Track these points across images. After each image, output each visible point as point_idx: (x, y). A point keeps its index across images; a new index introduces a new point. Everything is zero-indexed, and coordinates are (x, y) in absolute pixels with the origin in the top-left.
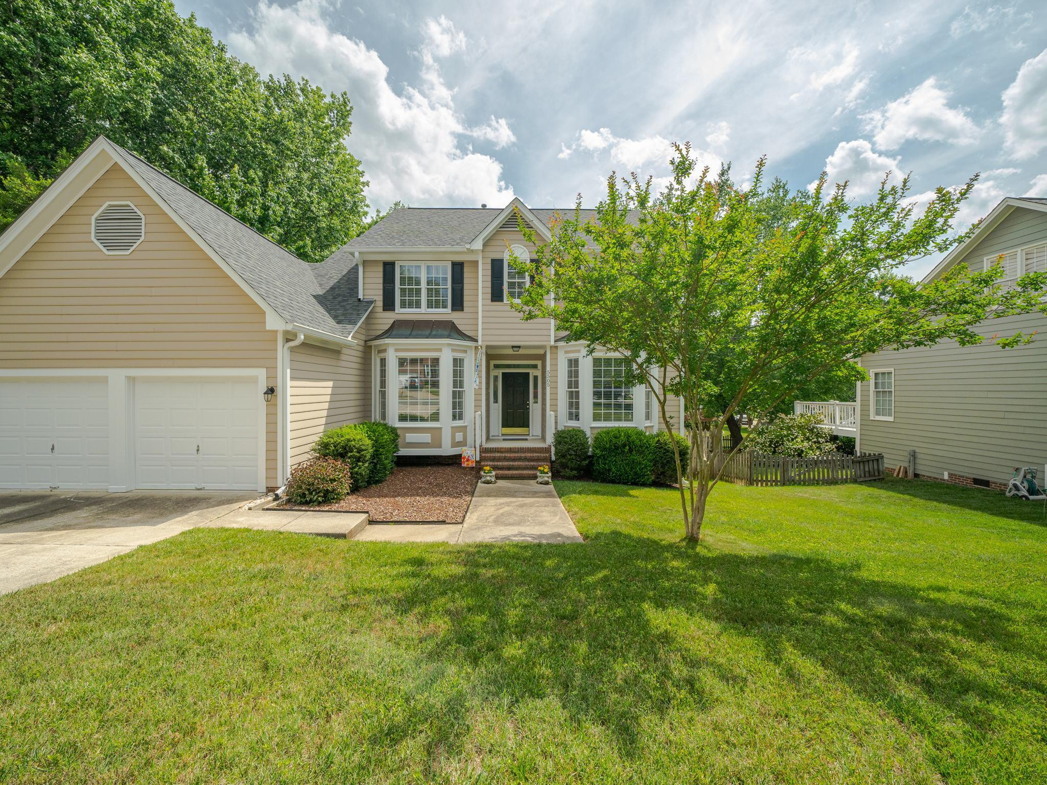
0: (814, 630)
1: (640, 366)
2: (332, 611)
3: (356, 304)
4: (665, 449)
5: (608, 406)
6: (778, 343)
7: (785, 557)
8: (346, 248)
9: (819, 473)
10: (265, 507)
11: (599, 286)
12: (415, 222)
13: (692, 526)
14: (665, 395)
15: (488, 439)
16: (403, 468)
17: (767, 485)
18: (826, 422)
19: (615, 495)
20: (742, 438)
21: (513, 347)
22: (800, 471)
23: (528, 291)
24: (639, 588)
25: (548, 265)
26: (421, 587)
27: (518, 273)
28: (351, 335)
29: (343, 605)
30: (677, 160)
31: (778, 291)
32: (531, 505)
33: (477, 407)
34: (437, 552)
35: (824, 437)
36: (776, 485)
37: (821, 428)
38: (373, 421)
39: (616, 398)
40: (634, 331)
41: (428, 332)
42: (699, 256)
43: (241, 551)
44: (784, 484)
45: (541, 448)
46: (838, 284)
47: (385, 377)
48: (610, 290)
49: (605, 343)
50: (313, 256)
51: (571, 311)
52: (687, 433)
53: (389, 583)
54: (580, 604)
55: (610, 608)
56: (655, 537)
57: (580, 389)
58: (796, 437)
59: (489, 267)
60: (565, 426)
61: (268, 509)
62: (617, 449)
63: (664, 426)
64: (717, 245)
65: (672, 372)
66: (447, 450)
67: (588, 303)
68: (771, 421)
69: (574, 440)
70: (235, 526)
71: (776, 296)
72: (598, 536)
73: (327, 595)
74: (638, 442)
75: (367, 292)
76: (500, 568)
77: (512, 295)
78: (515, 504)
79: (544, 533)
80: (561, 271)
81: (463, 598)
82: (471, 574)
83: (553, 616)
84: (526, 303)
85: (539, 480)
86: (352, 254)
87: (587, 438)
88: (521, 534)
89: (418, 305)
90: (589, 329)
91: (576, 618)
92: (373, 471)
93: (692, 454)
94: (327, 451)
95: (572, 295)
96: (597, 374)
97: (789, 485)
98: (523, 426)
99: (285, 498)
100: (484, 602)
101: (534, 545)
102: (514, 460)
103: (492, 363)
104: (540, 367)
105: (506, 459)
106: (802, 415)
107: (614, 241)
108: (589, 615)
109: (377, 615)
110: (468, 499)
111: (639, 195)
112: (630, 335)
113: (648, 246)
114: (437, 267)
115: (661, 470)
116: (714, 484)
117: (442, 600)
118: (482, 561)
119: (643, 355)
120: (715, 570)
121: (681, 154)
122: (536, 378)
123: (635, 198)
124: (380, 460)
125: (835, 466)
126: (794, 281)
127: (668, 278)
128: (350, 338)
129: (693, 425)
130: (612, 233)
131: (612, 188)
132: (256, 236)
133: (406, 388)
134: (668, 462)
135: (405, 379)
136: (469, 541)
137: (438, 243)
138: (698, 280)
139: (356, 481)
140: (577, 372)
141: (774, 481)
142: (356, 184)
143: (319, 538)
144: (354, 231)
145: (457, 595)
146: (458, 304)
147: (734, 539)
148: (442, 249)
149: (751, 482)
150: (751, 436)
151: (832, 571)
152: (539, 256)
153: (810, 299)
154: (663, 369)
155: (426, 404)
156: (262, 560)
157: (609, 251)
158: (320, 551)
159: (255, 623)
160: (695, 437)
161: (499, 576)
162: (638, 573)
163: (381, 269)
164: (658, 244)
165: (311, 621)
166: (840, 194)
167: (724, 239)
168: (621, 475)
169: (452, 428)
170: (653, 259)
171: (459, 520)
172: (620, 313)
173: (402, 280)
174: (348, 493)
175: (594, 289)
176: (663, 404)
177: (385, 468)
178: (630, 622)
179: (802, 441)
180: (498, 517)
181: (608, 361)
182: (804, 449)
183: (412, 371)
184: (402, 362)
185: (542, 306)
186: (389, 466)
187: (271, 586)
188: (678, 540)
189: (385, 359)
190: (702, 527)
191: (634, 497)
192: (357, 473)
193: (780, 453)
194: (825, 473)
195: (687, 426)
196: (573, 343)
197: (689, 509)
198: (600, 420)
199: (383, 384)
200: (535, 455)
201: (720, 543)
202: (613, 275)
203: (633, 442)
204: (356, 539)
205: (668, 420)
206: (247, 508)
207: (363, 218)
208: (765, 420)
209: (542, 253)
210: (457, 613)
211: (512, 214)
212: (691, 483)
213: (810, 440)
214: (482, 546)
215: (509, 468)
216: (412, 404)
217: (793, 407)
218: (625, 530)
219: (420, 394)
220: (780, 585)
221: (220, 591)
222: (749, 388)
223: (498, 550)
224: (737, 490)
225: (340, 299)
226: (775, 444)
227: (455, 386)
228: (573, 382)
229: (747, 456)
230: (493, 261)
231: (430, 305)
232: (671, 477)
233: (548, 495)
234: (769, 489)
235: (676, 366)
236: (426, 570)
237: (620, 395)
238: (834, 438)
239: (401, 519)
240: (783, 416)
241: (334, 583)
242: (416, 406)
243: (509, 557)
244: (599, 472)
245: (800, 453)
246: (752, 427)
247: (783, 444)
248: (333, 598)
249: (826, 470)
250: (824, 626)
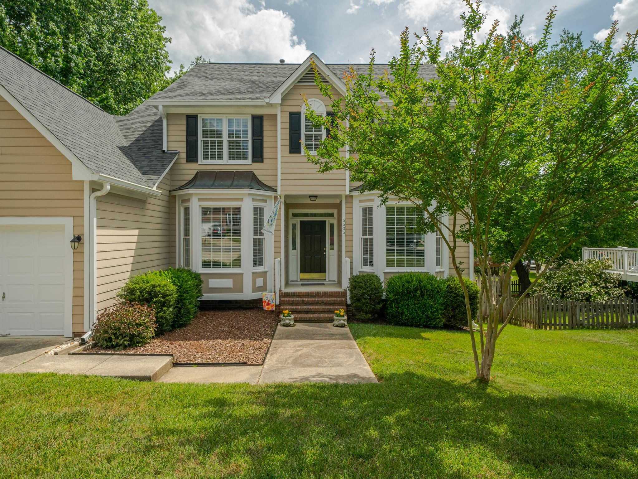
0: (608, 474)
1: (432, 215)
2: (136, 452)
3: (161, 155)
4: (455, 293)
5: (400, 252)
6: (565, 192)
7: (575, 399)
8: (150, 101)
9: (608, 318)
10: (72, 352)
11: (392, 138)
12: (216, 76)
13: (483, 368)
14: (455, 242)
15: (287, 284)
16: (207, 312)
17: (555, 328)
18: (614, 267)
19: (408, 337)
20: (530, 283)
21: (310, 196)
22: (588, 315)
23: (324, 144)
24: (432, 428)
25: (344, 118)
26: (223, 427)
27: (315, 126)
28: (156, 185)
29: (146, 447)
30: (468, 15)
31: (566, 141)
32: (328, 347)
33: (277, 253)
34: (238, 393)
35: (612, 283)
36: (565, 328)
37: (609, 274)
38: (177, 267)
39: (408, 245)
40: (426, 181)
41: (229, 183)
42: (488, 108)
43: (47, 395)
44: (572, 328)
45: (337, 292)
46: (627, 133)
47: (189, 225)
48: (402, 142)
49: (398, 192)
50: (117, 109)
51: (365, 162)
52: (477, 278)
53: (192, 423)
54: (375, 443)
55: (404, 447)
56: (447, 378)
57: (374, 236)
58: (584, 282)
59: (287, 120)
60: (360, 272)
61: (74, 354)
62: (410, 294)
63: (454, 271)
64: (506, 97)
65: (461, 220)
66: (248, 294)
67: (382, 154)
68: (559, 266)
69: (368, 285)
70: (41, 371)
71: (563, 146)
72: (392, 377)
73: (131, 437)
74: (429, 287)
75: (171, 144)
76: (299, 407)
77: (309, 147)
78: (313, 346)
79: (341, 374)
80: (356, 124)
81: (263, 437)
82: (271, 414)
83: (349, 454)
84: (322, 156)
85: (336, 323)
86: (156, 107)
87: (381, 283)
88: (319, 375)
89: (220, 157)
90: (382, 180)
91: (372, 457)
92: (177, 316)
93: (481, 298)
94: (133, 297)
95: (366, 147)
96: (389, 221)
97: (578, 329)
98: (320, 272)
99: (91, 343)
100: (283, 441)
101: (331, 386)
102: (312, 304)
103: (291, 211)
104: (336, 215)
105: (304, 303)
106: (590, 261)
107: (406, 96)
108: (384, 454)
109: (180, 456)
110: (268, 341)
111: (429, 50)
112: (422, 185)
113: (439, 100)
114: (238, 120)
115: (452, 313)
116: (503, 327)
117: (242, 440)
118: (281, 401)
119: (434, 204)
120: (506, 411)
121: (472, 8)
122: (332, 226)
123: (426, 53)
124: (184, 304)
125: (624, 311)
126: (582, 130)
127: (458, 131)
128: (154, 188)
129: (482, 270)
130: (404, 88)
131: (405, 44)
132: (60, 88)
133: (209, 235)
134: (458, 306)
135: (208, 227)
136: (270, 382)
137: (239, 97)
138: (486, 132)
139: (161, 325)
140: (371, 220)
141: (562, 325)
142: (160, 40)
143: (124, 380)
144: (156, 85)
145: (257, 435)
146: (258, 156)
147: (525, 381)
148: (242, 103)
149: (539, 325)
150: (539, 281)
151: (624, 414)
152: (334, 110)
153: (598, 147)
154: (452, 217)
155: (228, 251)
156: (67, 404)
157: (402, 105)
158: (125, 393)
159: (58, 468)
160: (484, 282)
161: (298, 415)
162: (430, 413)
163: (184, 122)
164: (449, 98)
165: (114, 463)
166: (631, 42)
167: (512, 92)
168: (413, 319)
169: (253, 273)
170: (444, 111)
171: (260, 362)
172: (411, 164)
173: (205, 133)
174: (153, 337)
175: (387, 141)
176: (453, 250)
177: (189, 313)
178: (423, 461)
179: (590, 286)
180: (296, 358)
181: (400, 210)
182: (592, 294)
183: (215, 220)
184: (205, 211)
185: (337, 158)
186: (193, 310)
187: (76, 429)
188: (469, 381)
189: (189, 208)
190: (492, 369)
191: (426, 339)
192: (162, 317)
193: (568, 298)
194: (614, 318)
195: (477, 271)
196: (367, 192)
197: (479, 351)
198: (393, 266)
199: (187, 232)
200: (331, 299)
201: (510, 385)
202: (405, 128)
203: (425, 287)
204: (160, 381)
205: (458, 265)
206: (53, 354)
207: (166, 72)
208: (553, 265)
209: (338, 107)
210: (257, 452)
211: (309, 69)
212: (481, 326)
213: (598, 285)
214: (282, 386)
215: (307, 312)
216: (214, 251)
217: (581, 253)
218: (419, 372)
219: (223, 242)
220: (571, 427)
221: (23, 436)
222: (537, 234)
223: (296, 390)
224: (526, 333)
225: (145, 150)
226: (563, 289)
227: (255, 234)
228: (367, 230)
229: (536, 300)
230: (291, 114)
231: (231, 157)
232: (461, 320)
233: (344, 337)
234: (558, 332)
235: (466, 214)
236: (227, 410)
237: (412, 242)
238: (623, 284)
239: (204, 361)
240: (571, 261)
241: (138, 424)
242: (218, 253)
243: (308, 397)
244: (393, 316)
245: (588, 298)
246: (540, 272)
247: (570, 289)
248: (137, 440)
249: (615, 315)
250: (618, 470)
